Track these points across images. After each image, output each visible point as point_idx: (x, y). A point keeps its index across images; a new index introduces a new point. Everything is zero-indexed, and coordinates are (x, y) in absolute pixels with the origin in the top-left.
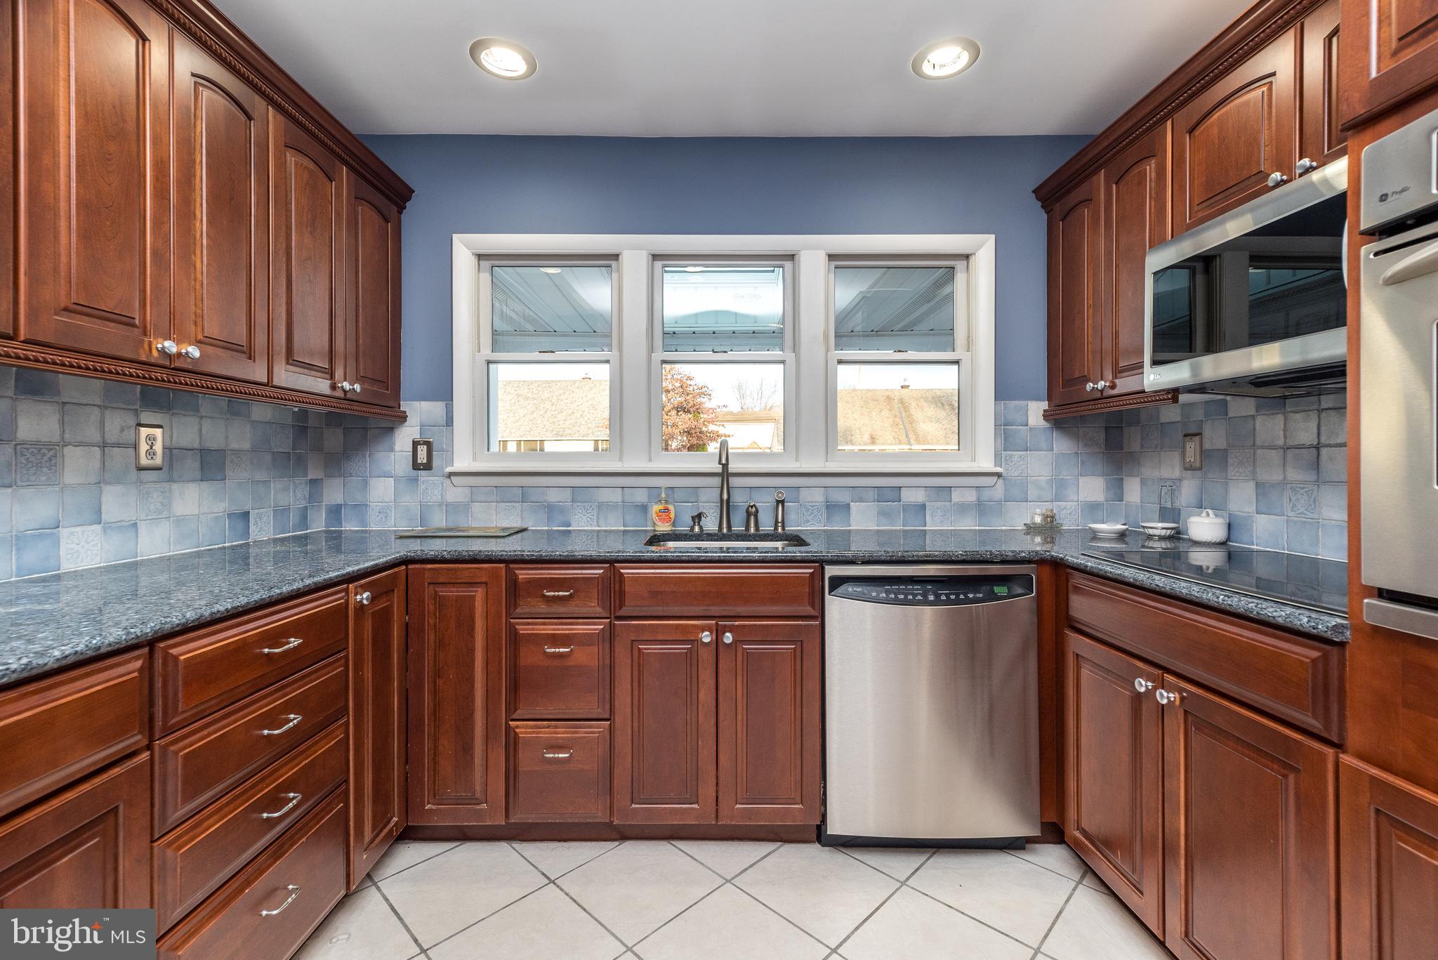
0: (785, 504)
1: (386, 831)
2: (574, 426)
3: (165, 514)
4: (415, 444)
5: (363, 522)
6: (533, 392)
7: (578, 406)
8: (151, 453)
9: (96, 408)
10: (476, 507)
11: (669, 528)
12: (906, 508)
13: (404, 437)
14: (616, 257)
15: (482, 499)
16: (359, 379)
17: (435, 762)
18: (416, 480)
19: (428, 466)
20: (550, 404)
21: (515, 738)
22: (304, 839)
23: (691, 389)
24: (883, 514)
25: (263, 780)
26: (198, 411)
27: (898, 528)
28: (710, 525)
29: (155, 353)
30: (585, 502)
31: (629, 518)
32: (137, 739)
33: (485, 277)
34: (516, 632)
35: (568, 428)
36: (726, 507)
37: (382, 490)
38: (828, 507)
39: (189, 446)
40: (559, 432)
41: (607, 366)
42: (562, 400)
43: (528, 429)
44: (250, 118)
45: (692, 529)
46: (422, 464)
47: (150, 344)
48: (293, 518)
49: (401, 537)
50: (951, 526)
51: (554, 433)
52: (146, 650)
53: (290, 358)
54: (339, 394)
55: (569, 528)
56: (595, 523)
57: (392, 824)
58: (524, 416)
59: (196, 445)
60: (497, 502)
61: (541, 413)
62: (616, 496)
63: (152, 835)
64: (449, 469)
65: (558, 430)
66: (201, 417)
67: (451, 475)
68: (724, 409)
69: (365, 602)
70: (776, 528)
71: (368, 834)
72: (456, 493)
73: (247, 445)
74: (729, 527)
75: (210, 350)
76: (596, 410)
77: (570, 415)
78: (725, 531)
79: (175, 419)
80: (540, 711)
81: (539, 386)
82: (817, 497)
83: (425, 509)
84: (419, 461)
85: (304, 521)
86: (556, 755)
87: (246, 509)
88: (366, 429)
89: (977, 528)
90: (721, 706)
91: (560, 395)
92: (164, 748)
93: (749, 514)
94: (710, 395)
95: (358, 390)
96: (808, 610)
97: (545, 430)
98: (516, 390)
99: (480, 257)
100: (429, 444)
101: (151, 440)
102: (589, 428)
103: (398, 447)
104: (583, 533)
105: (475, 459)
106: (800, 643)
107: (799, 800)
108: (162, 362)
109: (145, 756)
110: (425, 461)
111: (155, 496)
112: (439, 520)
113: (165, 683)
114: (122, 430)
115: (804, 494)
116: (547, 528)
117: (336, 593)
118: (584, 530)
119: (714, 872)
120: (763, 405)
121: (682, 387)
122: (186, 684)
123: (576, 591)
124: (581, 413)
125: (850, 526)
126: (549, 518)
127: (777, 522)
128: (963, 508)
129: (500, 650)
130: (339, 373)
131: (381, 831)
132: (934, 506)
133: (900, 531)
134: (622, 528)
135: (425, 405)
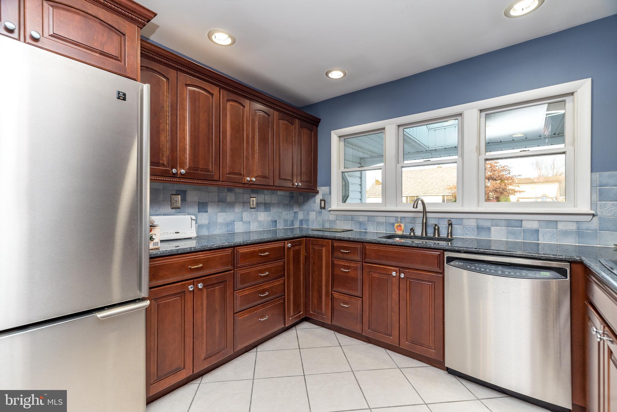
0: (453, 226)
1: (299, 314)
2: (432, 189)
3: (256, 220)
4: (321, 200)
5: (308, 225)
6: (414, 175)
7: (435, 180)
8: (253, 204)
9: (242, 194)
10: (338, 222)
11: (402, 233)
12: (525, 231)
13: (319, 197)
14: (384, 129)
15: (340, 219)
16: (301, 181)
17: (312, 298)
18: (321, 212)
19: (324, 208)
20: (421, 180)
21: (333, 297)
22: (271, 306)
23: (497, 168)
24: (509, 233)
25: (259, 286)
26: (264, 193)
27: (520, 241)
28: (418, 233)
29: (246, 181)
30: (372, 222)
31: (388, 228)
32: (230, 267)
33: (342, 143)
34: (334, 263)
35: (430, 190)
36: (425, 225)
37: (312, 215)
38: (478, 228)
39: (262, 202)
40: (425, 192)
41: (381, 170)
42: (427, 178)
43: (411, 191)
44: (269, 116)
45: (410, 234)
46: (323, 207)
47: (245, 178)
48: (289, 223)
49: (312, 230)
50: (557, 242)
51: (423, 193)
52: (233, 248)
53: (280, 178)
54: (295, 187)
55: (367, 231)
56: (376, 230)
57: (300, 313)
58: (409, 186)
59: (264, 202)
60: (344, 220)
61: (417, 184)
62: (383, 220)
63: (234, 289)
64: (329, 209)
65: (425, 191)
66: (265, 195)
67: (330, 211)
68: (519, 177)
69: (289, 246)
70: (448, 236)
71: (292, 314)
72: (332, 217)
73: (276, 202)
74: (426, 234)
75: (259, 178)
76: (444, 181)
77: (431, 184)
78: (437, 236)
79: (259, 195)
80: (340, 290)
81: (416, 172)
82: (473, 223)
83: (324, 221)
84: (322, 206)
85: (292, 223)
86: (344, 305)
87: (276, 219)
88: (309, 196)
89: (577, 244)
90: (400, 301)
91: (426, 176)
92: (236, 271)
93: (435, 229)
94: (509, 170)
95: (300, 185)
96: (438, 270)
97: (419, 191)
98: (406, 175)
99: (340, 137)
100: (324, 200)
101: (253, 201)
102: (440, 190)
103: (316, 202)
104: (371, 233)
105: (338, 206)
106: (434, 283)
107: (434, 348)
108: (247, 183)
109: (232, 271)
110: (323, 206)
111: (254, 215)
112: (327, 226)
113: (236, 256)
114: (247, 199)
115: (465, 222)
116: (359, 230)
117: (281, 243)
118: (372, 232)
119: (395, 363)
120: (555, 173)
121: (491, 167)
122: (241, 258)
123: (351, 252)
124: (436, 183)
125: (490, 238)
126: (360, 227)
127: (448, 234)
128: (566, 233)
129: (329, 268)
130: (295, 180)
131: (295, 315)
132: (544, 231)
133: (521, 242)
134: (385, 232)
135: (324, 188)
